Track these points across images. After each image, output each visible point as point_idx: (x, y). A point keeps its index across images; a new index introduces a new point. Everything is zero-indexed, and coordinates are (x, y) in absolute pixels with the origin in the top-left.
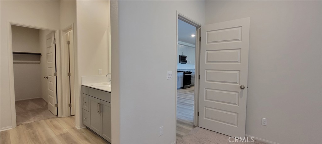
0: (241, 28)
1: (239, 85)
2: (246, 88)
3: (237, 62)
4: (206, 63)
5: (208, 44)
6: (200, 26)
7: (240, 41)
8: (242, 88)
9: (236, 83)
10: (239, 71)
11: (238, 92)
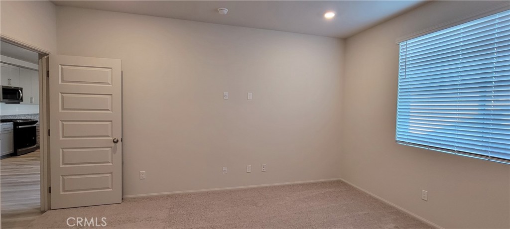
0: (110, 69)
1: (111, 138)
2: (120, 140)
3: (108, 110)
4: (60, 111)
5: (63, 83)
6: (47, 54)
7: (109, 85)
8: (115, 142)
9: (108, 136)
10: (111, 121)
11: (111, 147)
